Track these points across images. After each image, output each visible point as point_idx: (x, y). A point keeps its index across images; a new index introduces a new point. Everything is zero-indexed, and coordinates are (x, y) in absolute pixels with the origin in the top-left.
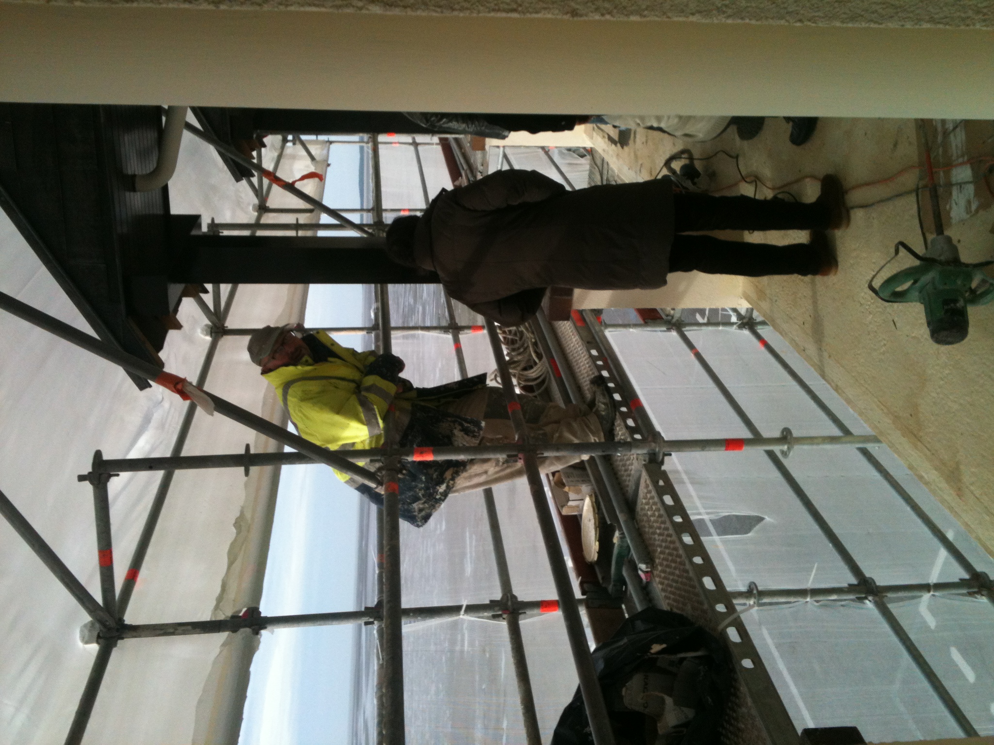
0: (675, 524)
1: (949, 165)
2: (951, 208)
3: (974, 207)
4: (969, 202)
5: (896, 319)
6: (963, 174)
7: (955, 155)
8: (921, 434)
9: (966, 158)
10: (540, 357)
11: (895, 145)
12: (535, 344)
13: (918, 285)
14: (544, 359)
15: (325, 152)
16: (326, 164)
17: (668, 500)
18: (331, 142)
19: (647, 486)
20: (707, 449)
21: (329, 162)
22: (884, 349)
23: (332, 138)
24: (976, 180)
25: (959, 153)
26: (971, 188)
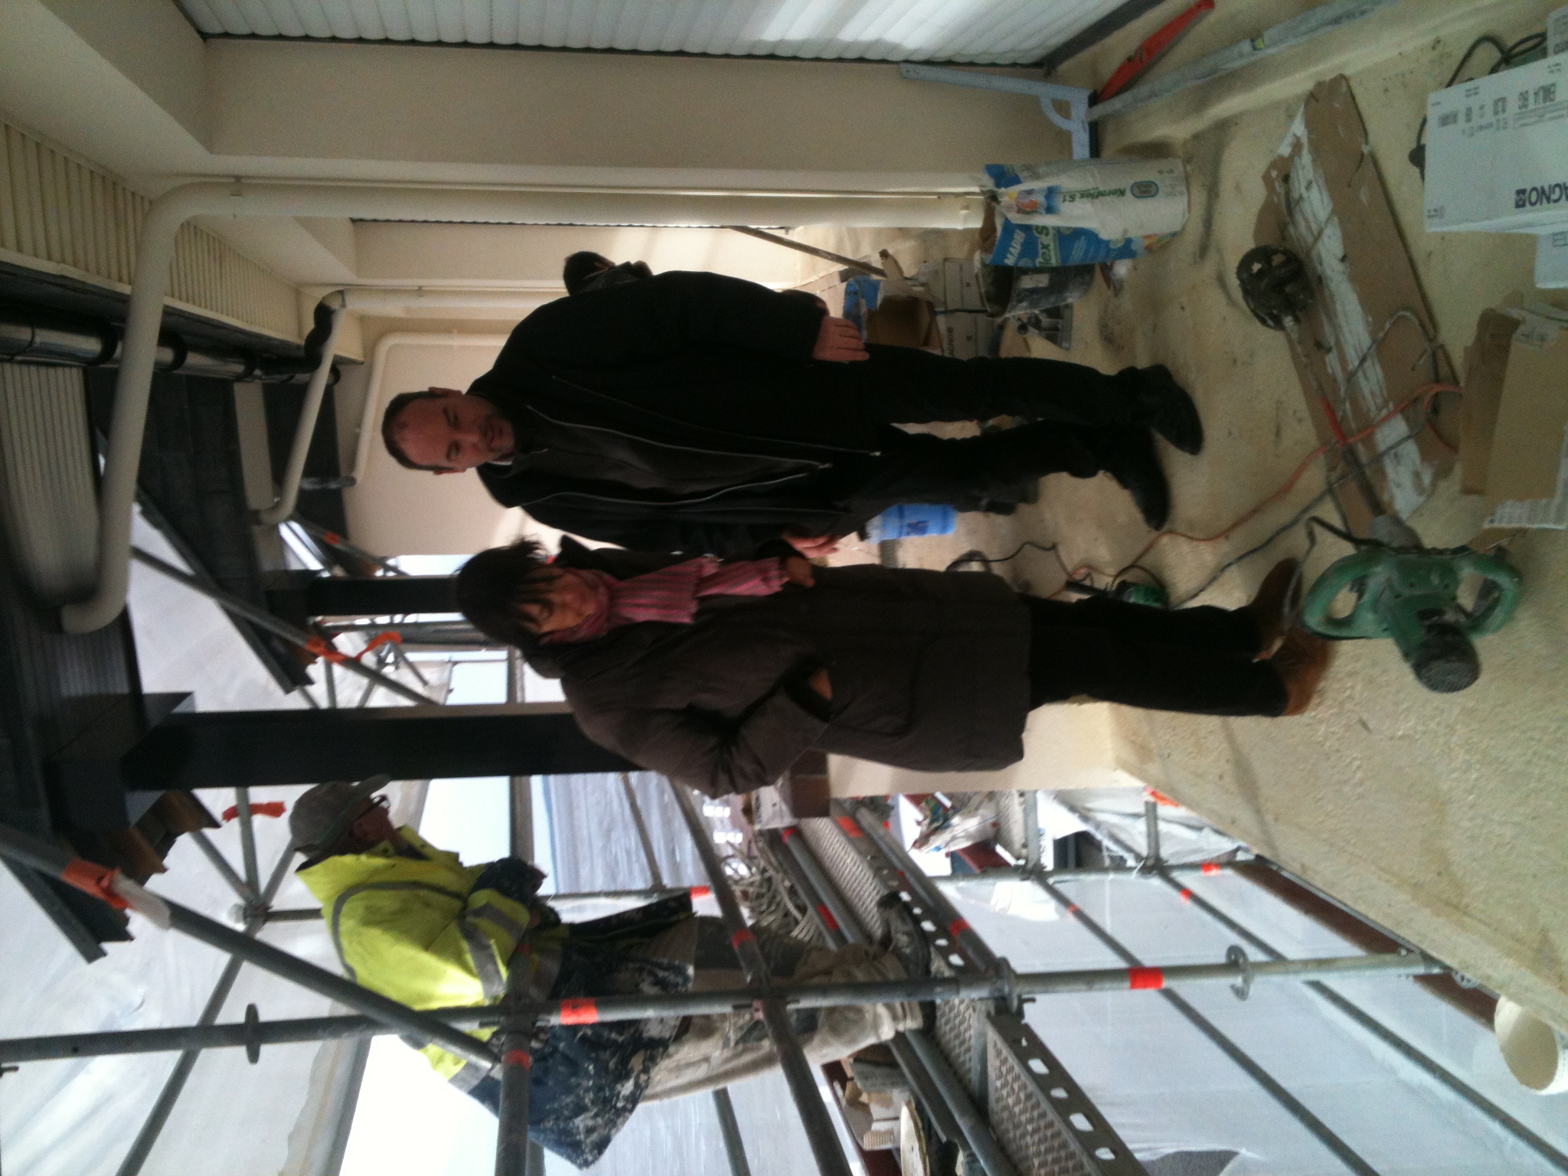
0: (1056, 1103)
1: (1368, 429)
2: (1392, 497)
3: (1427, 479)
4: (1417, 475)
5: (1365, 717)
6: (1393, 431)
7: (1373, 408)
8: (1465, 901)
9: (1391, 406)
10: (802, 910)
11: (1278, 433)
12: (792, 892)
13: (1366, 597)
14: (811, 911)
15: (446, 674)
16: (446, 688)
17: (1038, 1066)
18: (455, 663)
19: (999, 1053)
20: (1097, 986)
21: (452, 687)
22: (1359, 775)
23: (457, 655)
24: (1415, 435)
25: (1379, 401)
26: (1411, 450)
